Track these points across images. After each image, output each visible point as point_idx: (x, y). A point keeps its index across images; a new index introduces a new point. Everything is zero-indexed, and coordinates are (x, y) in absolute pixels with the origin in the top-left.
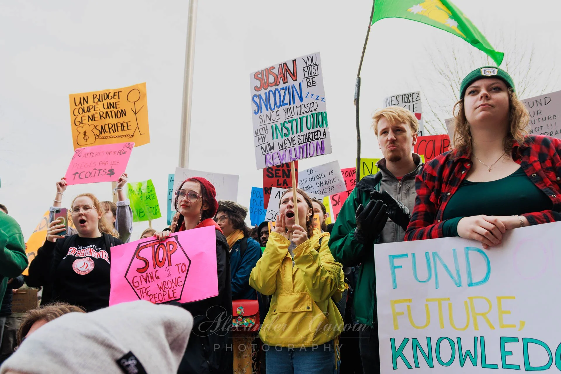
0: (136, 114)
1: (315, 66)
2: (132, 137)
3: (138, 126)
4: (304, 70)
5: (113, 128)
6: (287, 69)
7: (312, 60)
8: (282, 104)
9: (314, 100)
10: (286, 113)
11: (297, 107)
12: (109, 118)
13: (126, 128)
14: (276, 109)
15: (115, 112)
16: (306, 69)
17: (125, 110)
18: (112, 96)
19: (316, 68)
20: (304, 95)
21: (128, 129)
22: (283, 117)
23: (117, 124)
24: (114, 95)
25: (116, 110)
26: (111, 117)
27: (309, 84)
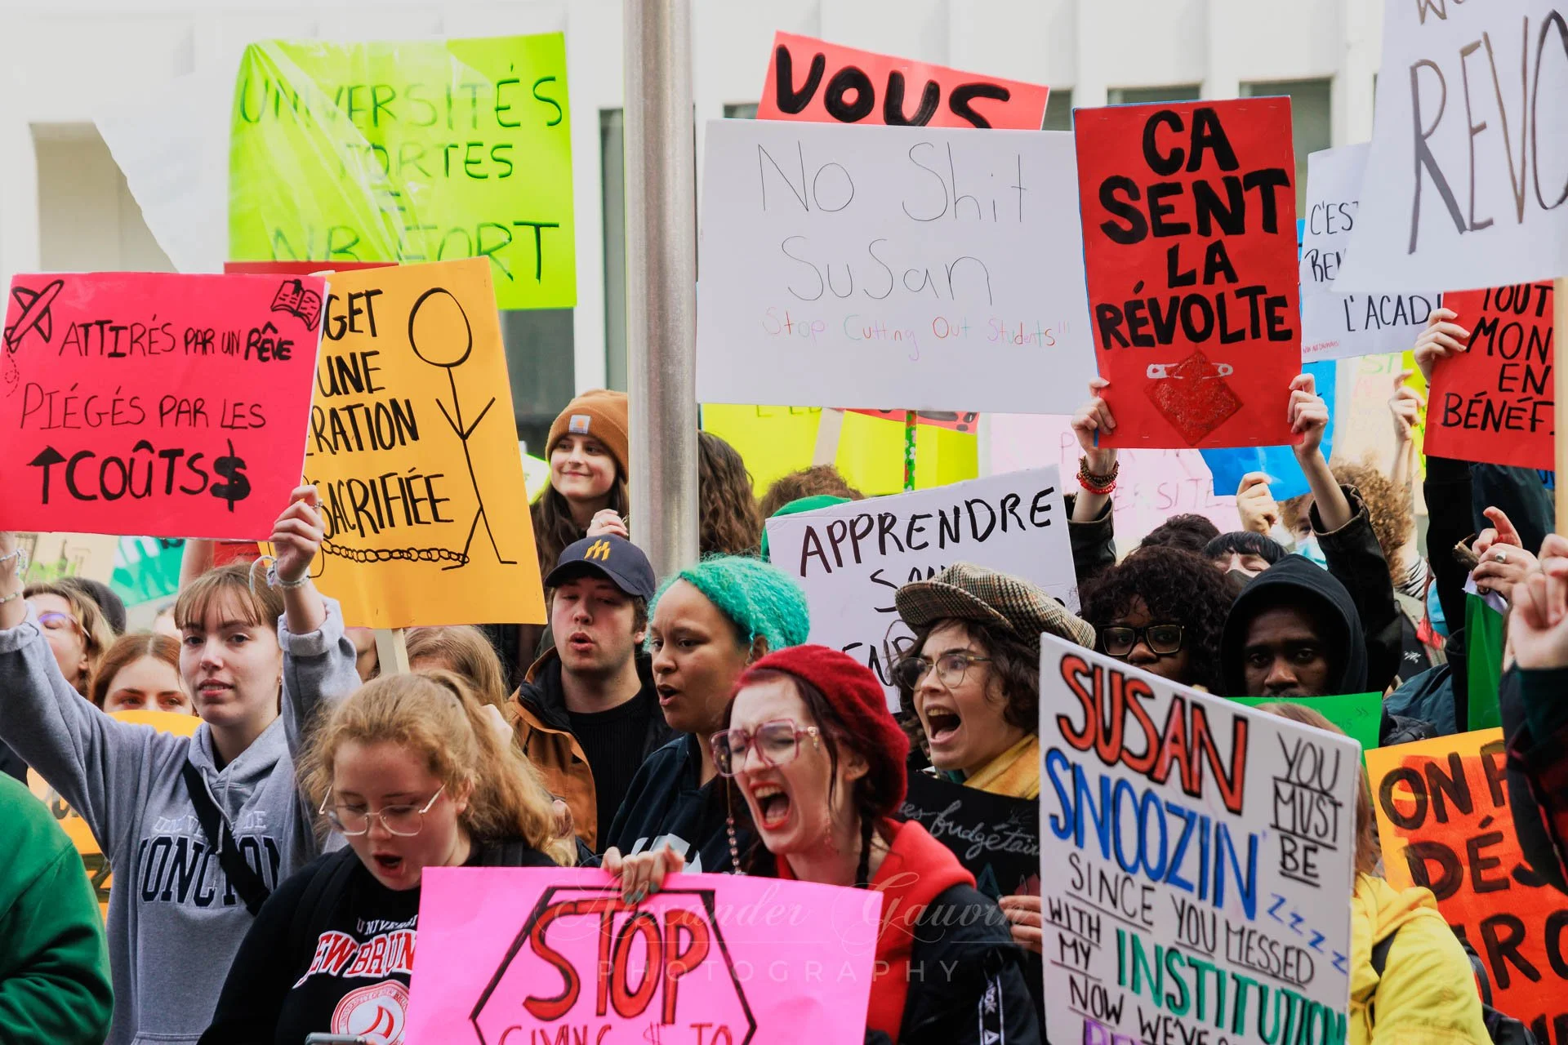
0: (464, 437)
1: (1326, 799)
2: (463, 563)
3: (481, 509)
4: (1277, 793)
5: (371, 507)
6: (1206, 738)
7: (1318, 768)
8: (1167, 872)
9: (1303, 942)
10: (1181, 918)
11: (1228, 928)
12: (349, 449)
13: (424, 509)
14: (1141, 878)
15: (367, 411)
16: (1285, 790)
17: (407, 402)
18: (340, 319)
19: (1329, 810)
20: (1263, 901)
21: (437, 519)
22: (1163, 932)
23: (383, 479)
24: (354, 312)
25: (369, 400)
26: (354, 444)
27: (1290, 864)
